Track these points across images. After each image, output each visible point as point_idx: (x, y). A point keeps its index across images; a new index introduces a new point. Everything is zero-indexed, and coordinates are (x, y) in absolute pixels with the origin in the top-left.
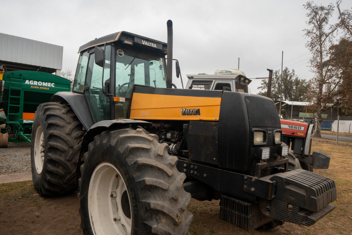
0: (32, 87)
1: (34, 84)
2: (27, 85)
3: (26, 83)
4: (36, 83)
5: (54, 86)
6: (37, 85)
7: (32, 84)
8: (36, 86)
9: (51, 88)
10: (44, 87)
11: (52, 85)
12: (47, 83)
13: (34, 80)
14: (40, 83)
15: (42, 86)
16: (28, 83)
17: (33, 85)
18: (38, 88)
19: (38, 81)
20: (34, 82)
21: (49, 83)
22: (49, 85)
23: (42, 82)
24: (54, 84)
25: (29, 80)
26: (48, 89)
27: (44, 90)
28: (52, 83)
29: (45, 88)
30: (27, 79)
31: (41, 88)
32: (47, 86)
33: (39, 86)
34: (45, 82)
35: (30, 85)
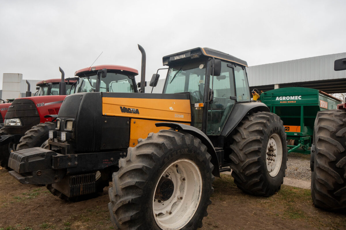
0: (281, 102)
1: (283, 99)
2: (278, 101)
3: (276, 100)
4: (284, 98)
5: (301, 99)
6: (285, 99)
7: (281, 99)
8: (284, 101)
9: (298, 101)
10: (292, 100)
11: (299, 98)
12: (294, 97)
13: (282, 96)
14: (288, 98)
15: (290, 100)
16: (278, 100)
17: (282, 101)
18: (286, 102)
19: (286, 96)
20: (282, 98)
21: (296, 97)
22: (297, 98)
23: (290, 96)
24: (301, 96)
25: (279, 97)
26: (295, 102)
27: (291, 104)
28: (298, 96)
29: (292, 102)
30: (278, 96)
31: (288, 102)
32: (294, 99)
33: (287, 101)
34: (292, 96)
35: (280, 101)
